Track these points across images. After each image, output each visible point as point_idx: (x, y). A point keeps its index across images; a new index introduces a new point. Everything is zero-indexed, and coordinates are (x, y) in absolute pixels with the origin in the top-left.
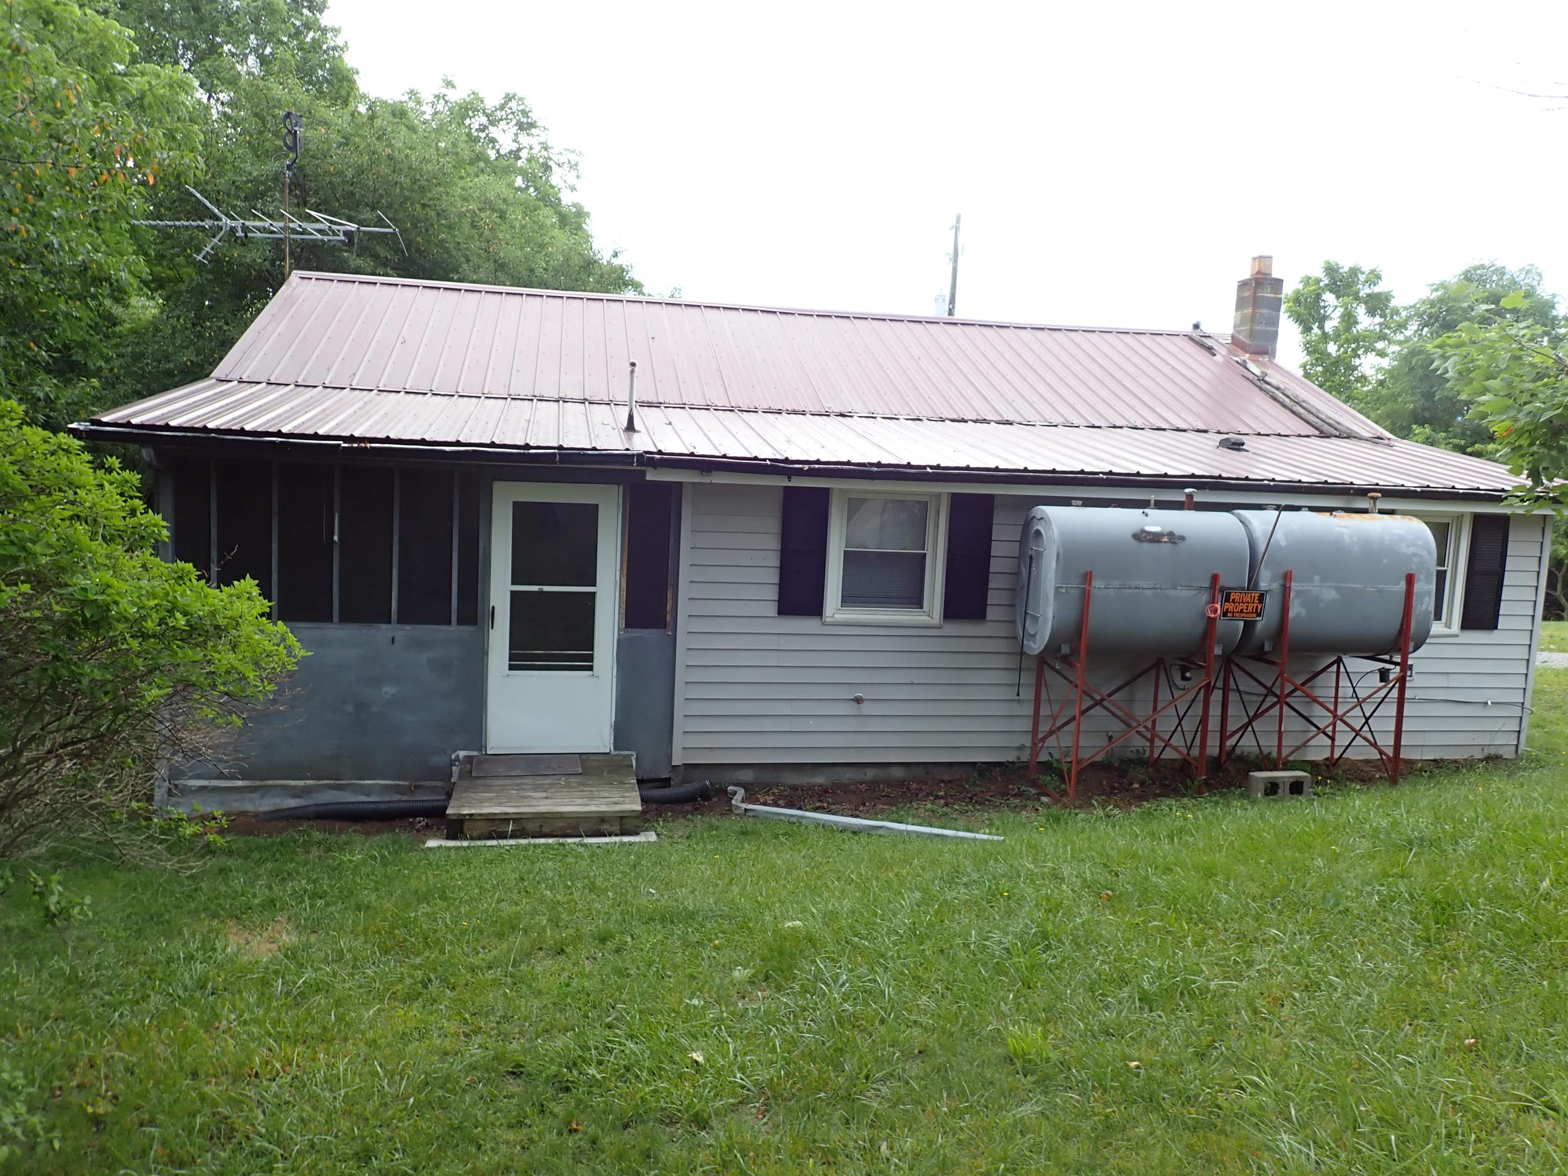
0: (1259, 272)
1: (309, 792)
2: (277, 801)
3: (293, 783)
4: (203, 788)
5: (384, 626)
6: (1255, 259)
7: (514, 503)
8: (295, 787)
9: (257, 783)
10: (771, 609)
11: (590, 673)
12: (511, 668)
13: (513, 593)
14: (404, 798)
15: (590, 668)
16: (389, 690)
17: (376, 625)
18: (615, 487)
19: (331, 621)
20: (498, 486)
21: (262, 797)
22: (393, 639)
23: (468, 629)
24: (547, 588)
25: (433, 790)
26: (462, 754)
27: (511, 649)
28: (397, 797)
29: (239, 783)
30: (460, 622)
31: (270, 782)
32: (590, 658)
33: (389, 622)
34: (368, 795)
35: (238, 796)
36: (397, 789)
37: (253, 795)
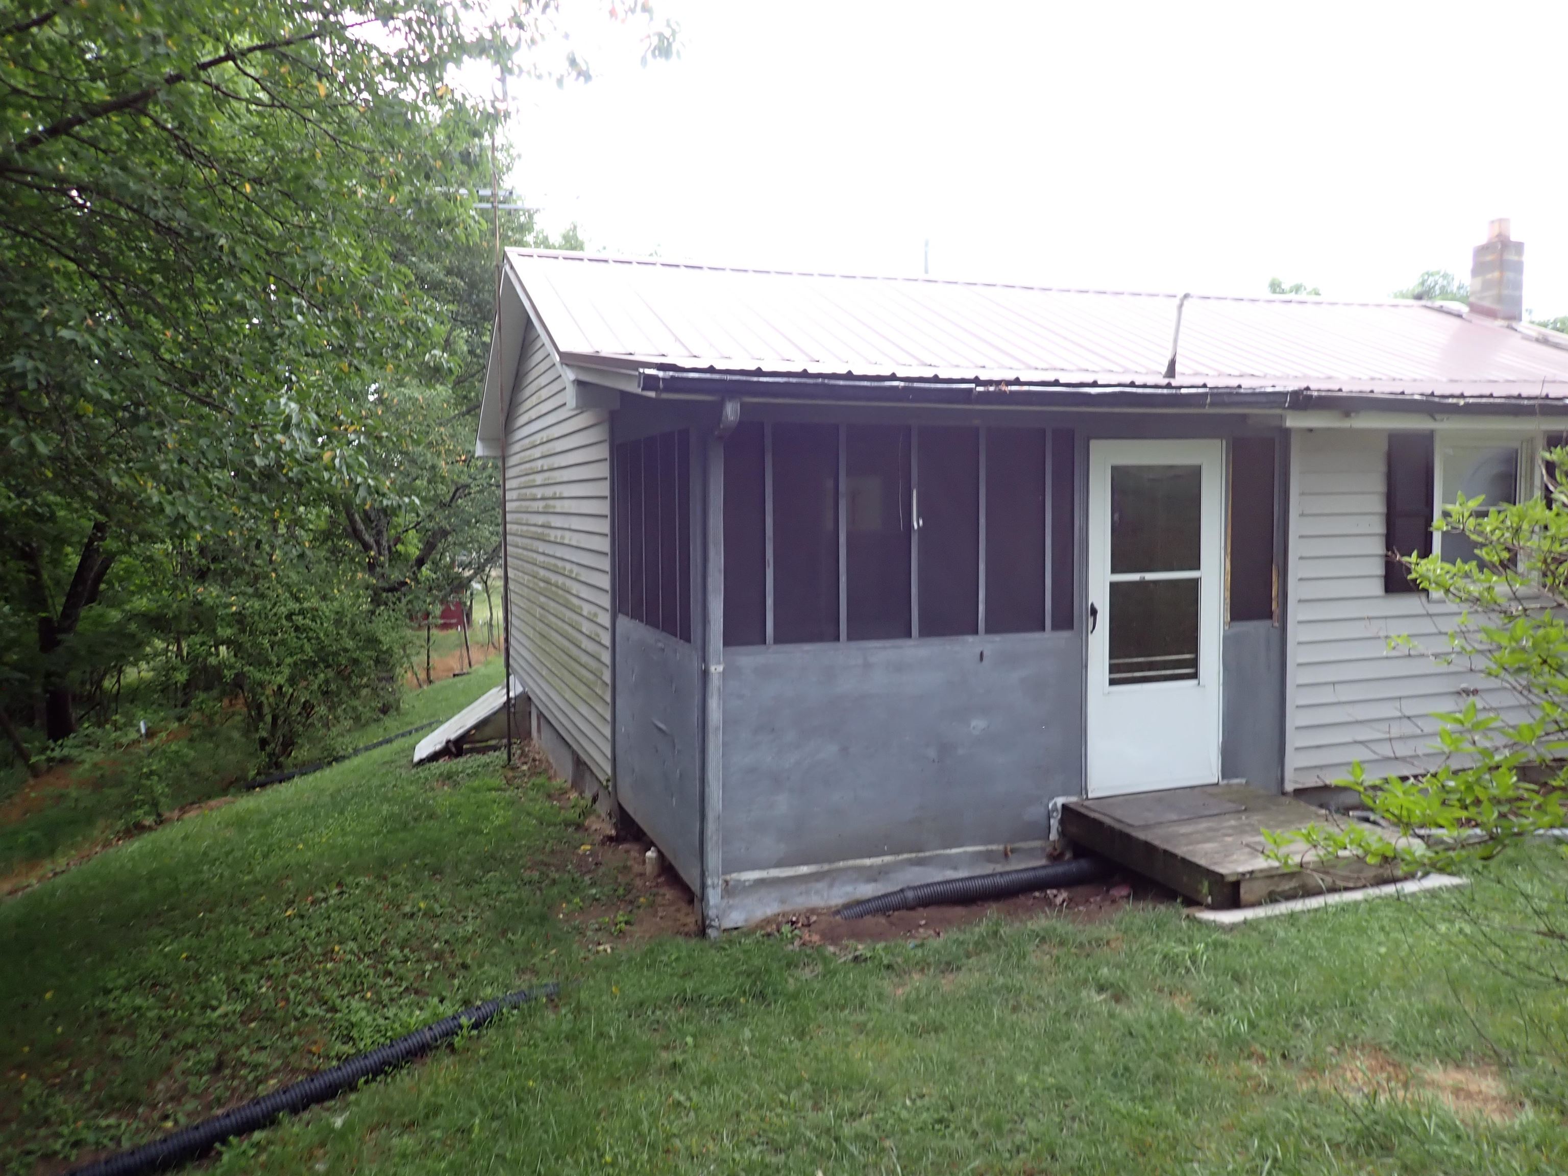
0: (1499, 235)
1: (887, 873)
2: (849, 889)
3: (867, 862)
4: (761, 882)
5: (970, 639)
6: (1492, 222)
7: (1114, 469)
8: (871, 867)
9: (826, 867)
10: (1377, 587)
11: (1193, 682)
12: (1112, 682)
13: (1113, 585)
14: (999, 868)
15: (1195, 676)
16: (978, 724)
17: (961, 638)
18: (1217, 443)
19: (909, 635)
20: (1094, 445)
21: (831, 886)
22: (982, 654)
23: (1065, 634)
24: (1150, 576)
25: (1031, 853)
26: (1060, 801)
27: (1111, 658)
28: (988, 869)
29: (804, 869)
30: (1056, 627)
31: (841, 864)
32: (1194, 663)
33: (976, 632)
34: (955, 868)
35: (803, 888)
36: (989, 857)
37: (820, 885)
